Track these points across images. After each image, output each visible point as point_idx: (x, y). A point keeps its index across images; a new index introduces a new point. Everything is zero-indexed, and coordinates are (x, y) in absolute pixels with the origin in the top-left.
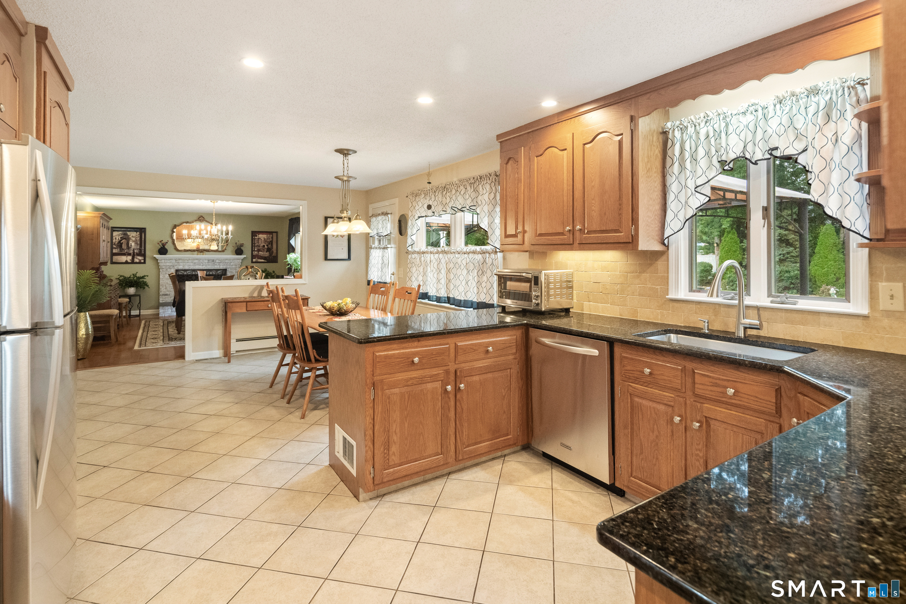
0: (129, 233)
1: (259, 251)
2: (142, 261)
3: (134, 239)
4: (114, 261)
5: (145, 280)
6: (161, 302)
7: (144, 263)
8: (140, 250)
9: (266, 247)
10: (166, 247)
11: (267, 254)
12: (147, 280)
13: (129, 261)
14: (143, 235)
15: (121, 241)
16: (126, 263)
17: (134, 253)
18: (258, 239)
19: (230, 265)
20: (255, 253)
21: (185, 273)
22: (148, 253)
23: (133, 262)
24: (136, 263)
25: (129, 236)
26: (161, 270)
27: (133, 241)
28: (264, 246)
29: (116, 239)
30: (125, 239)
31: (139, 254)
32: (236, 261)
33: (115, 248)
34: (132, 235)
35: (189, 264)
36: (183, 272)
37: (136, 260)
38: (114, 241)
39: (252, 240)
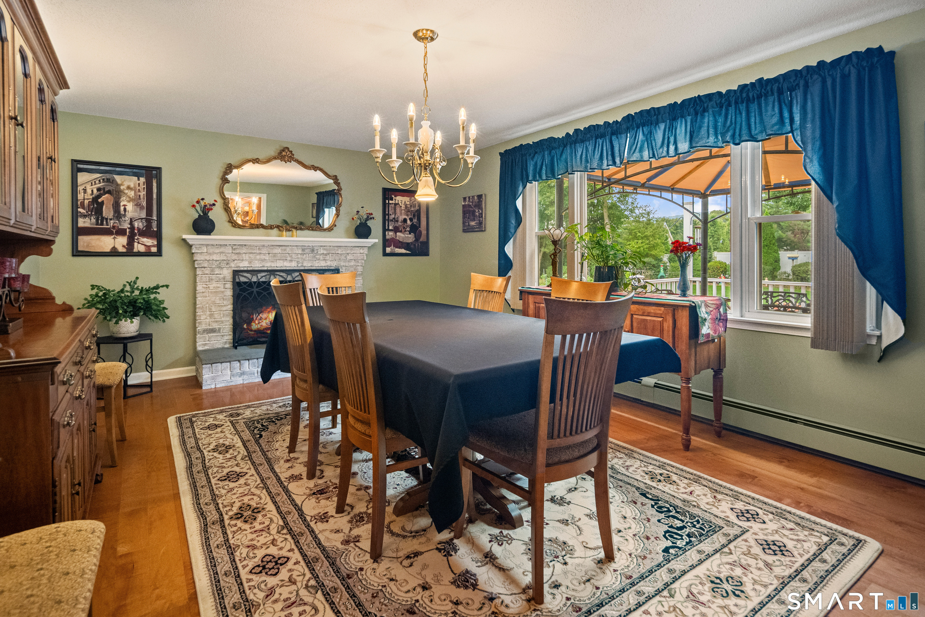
0: (118, 179)
1: (396, 230)
2: (154, 250)
3: (132, 194)
4: (80, 248)
5: (160, 297)
6: (199, 348)
7: (159, 253)
8: (149, 221)
9: (409, 222)
10: (211, 215)
11: (409, 238)
12: (162, 295)
13: (121, 249)
14: (155, 184)
15: (99, 196)
16: (114, 253)
17: (132, 228)
18: (396, 204)
19: (345, 261)
20: (390, 235)
21: (254, 279)
22: (167, 231)
23: (130, 252)
24: (139, 254)
25: (118, 185)
26: (199, 272)
27: (130, 200)
28: (405, 221)
29: (85, 191)
30: (109, 192)
31: (146, 233)
32: (358, 250)
33: (85, 216)
34: (126, 184)
35: (262, 257)
36: (248, 275)
37: (138, 247)
38: (80, 196)
39: (385, 206)
